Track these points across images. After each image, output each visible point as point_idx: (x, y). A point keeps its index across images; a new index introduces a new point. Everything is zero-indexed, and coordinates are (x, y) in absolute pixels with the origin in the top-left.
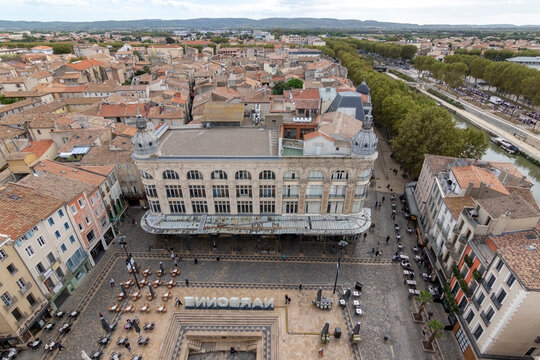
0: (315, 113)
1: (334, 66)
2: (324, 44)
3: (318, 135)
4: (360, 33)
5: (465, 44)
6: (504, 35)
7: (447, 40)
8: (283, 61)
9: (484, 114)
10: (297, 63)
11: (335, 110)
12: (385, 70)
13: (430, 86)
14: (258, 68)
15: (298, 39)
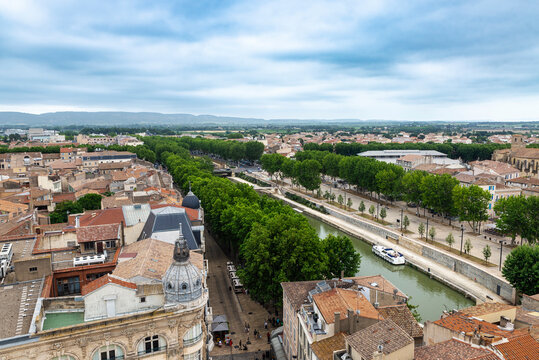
0: (114, 246)
1: (151, 173)
2: (142, 143)
3: (106, 282)
4: (193, 129)
5: (317, 139)
6: (353, 130)
7: (298, 136)
8: (75, 170)
9: (351, 217)
10: (98, 171)
11: (149, 236)
12: (230, 174)
13: (287, 188)
14: (27, 185)
15: (102, 140)
